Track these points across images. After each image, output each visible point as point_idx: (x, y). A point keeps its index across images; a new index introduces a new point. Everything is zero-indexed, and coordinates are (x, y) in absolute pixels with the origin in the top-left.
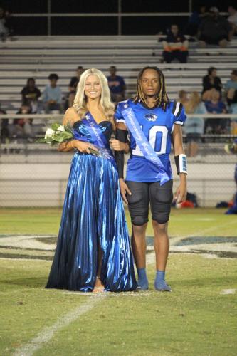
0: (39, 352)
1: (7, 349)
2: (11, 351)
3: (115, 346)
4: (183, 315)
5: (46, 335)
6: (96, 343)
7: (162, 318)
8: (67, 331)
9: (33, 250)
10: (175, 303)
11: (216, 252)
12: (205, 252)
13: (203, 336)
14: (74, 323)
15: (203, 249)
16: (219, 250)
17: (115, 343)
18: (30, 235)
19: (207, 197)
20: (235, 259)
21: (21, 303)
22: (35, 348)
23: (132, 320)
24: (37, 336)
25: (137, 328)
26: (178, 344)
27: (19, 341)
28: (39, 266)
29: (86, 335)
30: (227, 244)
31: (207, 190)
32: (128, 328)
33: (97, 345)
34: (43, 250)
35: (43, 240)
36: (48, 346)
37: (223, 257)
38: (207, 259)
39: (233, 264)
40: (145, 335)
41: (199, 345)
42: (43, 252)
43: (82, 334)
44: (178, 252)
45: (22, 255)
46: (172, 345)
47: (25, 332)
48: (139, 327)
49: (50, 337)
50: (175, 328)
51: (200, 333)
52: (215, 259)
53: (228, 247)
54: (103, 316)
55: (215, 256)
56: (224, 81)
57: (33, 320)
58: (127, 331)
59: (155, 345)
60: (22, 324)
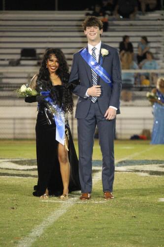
0: (35, 243)
1: (12, 241)
2: (15, 242)
3: (91, 239)
4: (135, 217)
5: (38, 231)
6: (76, 237)
7: (120, 219)
8: (52, 228)
9: (11, 169)
10: (127, 208)
11: (147, 171)
12: (138, 171)
13: (154, 232)
14: (56, 222)
15: (137, 169)
16: (148, 170)
17: (90, 237)
18: (4, 159)
19: (123, 132)
20: (161, 176)
21: (13, 208)
22: (32, 241)
23: (99, 220)
24: (31, 232)
25: (104, 226)
26: (137, 237)
27: (19, 235)
28: (18, 181)
29: (67, 231)
30: (153, 165)
31: (123, 126)
32: (97, 226)
33: (77, 238)
34: (18, 170)
35: (16, 162)
36: (41, 239)
37: (153, 175)
38: (141, 177)
39: (162, 180)
40: (111, 231)
41: (153, 238)
42: (19, 171)
43: (64, 230)
44: (119, 171)
45: (3, 173)
46: (132, 238)
47: (22, 229)
48: (105, 225)
49: (41, 233)
50: (131, 226)
51: (151, 230)
52: (147, 176)
53: (155, 168)
54: (77, 218)
55: (146, 174)
56: (135, 45)
57: (25, 220)
58: (97, 228)
59: (120, 238)
60: (19, 223)
